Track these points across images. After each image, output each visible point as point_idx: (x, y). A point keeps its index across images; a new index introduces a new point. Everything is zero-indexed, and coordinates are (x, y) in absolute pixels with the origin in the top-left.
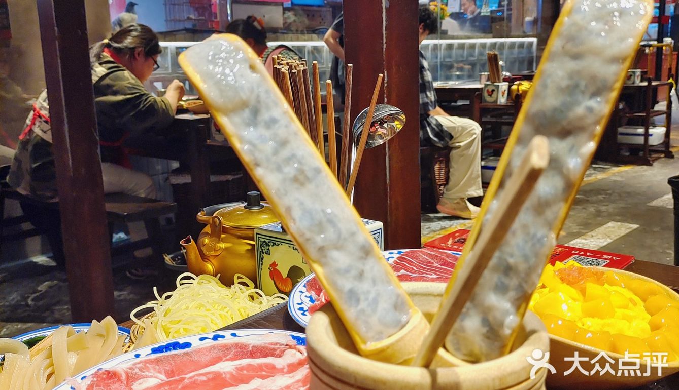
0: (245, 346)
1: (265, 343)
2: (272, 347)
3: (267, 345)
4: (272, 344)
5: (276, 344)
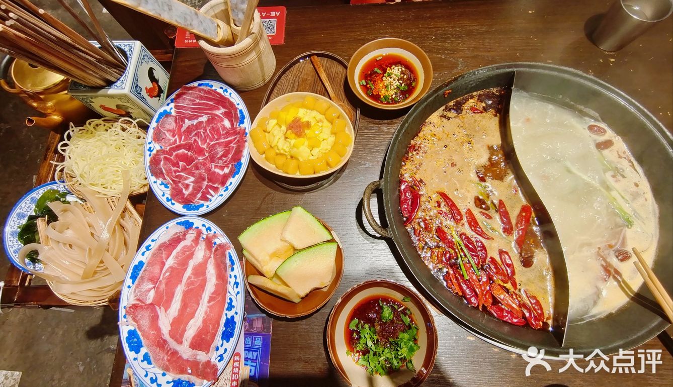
0: (165, 243)
2: (176, 236)
3: (173, 237)
4: (174, 235)
5: (177, 233)
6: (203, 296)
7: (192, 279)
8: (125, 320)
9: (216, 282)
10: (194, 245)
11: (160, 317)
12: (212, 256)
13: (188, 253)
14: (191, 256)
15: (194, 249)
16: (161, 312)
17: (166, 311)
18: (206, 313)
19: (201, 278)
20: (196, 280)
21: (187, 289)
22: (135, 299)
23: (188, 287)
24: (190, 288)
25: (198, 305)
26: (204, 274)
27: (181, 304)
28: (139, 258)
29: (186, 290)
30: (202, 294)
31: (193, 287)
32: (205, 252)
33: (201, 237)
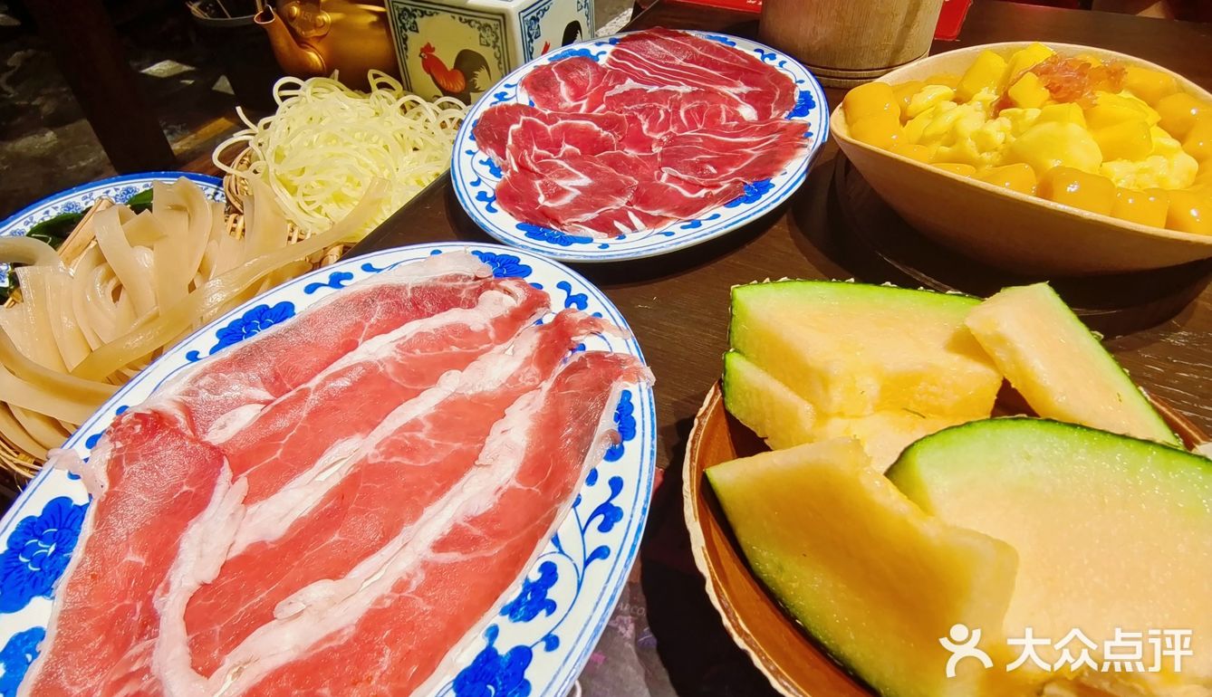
0: (399, 290)
1: (435, 279)
2: (450, 285)
3: (439, 283)
4: (447, 279)
5: (456, 277)
6: (429, 512)
7: (421, 435)
8: (86, 453)
9: (514, 483)
10: (492, 335)
11: (209, 512)
12: (547, 385)
13: (455, 349)
14: (461, 362)
15: (486, 346)
16: (227, 492)
17: (247, 500)
18: (401, 586)
19: (457, 446)
20: (433, 442)
21: (380, 459)
22: (178, 399)
23: (389, 454)
24: (394, 459)
25: (386, 538)
26: (479, 434)
27: (323, 502)
28: (291, 292)
29: (372, 461)
30: (428, 503)
31: (407, 462)
32: (521, 367)
33: (535, 318)
